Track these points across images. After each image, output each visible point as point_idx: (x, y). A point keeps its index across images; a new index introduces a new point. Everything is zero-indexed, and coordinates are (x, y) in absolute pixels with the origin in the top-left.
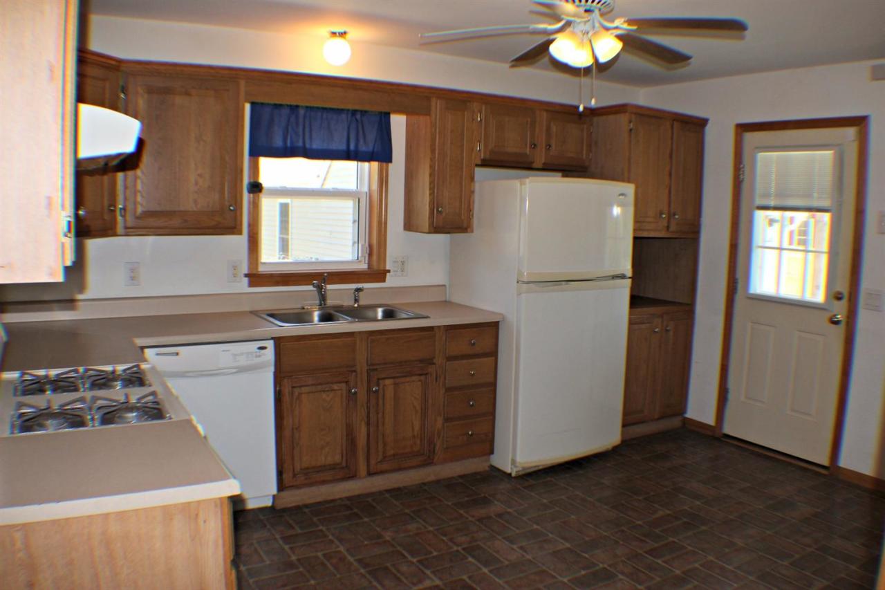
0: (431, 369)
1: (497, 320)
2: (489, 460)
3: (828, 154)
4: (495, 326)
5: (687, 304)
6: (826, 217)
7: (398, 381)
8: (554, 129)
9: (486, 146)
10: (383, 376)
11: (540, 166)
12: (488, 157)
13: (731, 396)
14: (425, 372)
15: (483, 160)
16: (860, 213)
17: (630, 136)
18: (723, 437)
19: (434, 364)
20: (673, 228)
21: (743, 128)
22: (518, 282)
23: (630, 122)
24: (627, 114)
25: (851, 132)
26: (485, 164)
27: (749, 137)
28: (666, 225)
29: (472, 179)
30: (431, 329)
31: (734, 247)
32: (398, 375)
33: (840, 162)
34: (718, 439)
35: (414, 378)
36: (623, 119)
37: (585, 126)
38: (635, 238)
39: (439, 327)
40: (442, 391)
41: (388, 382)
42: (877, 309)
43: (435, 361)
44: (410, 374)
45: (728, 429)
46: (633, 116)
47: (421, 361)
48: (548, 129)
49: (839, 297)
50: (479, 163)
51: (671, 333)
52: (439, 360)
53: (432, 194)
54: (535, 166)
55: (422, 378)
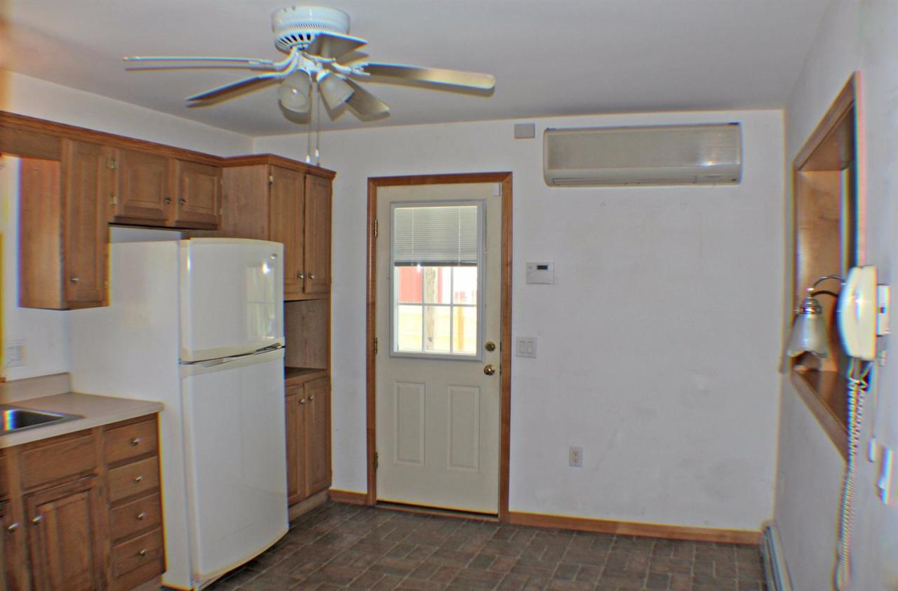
0: (95, 482)
1: (155, 412)
2: (160, 580)
3: (473, 209)
4: (152, 419)
5: (323, 370)
6: (472, 272)
7: (61, 503)
8: (187, 180)
9: (120, 199)
10: (42, 501)
11: (173, 225)
12: (123, 213)
13: (380, 460)
14: (88, 487)
15: (118, 217)
16: (507, 265)
17: (270, 188)
18: (377, 504)
19: (95, 475)
20: (309, 289)
21: (376, 182)
22: (180, 363)
23: (270, 174)
24: (266, 166)
25: (495, 187)
26: (120, 222)
27: (382, 191)
28: (302, 286)
29: (107, 240)
30: (88, 432)
31: (371, 306)
32: (59, 497)
33: (484, 217)
34: (373, 507)
35: (78, 497)
36: (262, 170)
37: (216, 178)
38: (285, 302)
39: (97, 428)
40: (107, 506)
41: (49, 507)
42: (531, 355)
43: (96, 471)
44: (71, 493)
45: (381, 496)
46: (273, 167)
47: (82, 474)
48: (181, 181)
49: (490, 347)
50: (112, 220)
51: (313, 403)
52: (100, 470)
53: (64, 260)
54: (168, 224)
55: (85, 495)
